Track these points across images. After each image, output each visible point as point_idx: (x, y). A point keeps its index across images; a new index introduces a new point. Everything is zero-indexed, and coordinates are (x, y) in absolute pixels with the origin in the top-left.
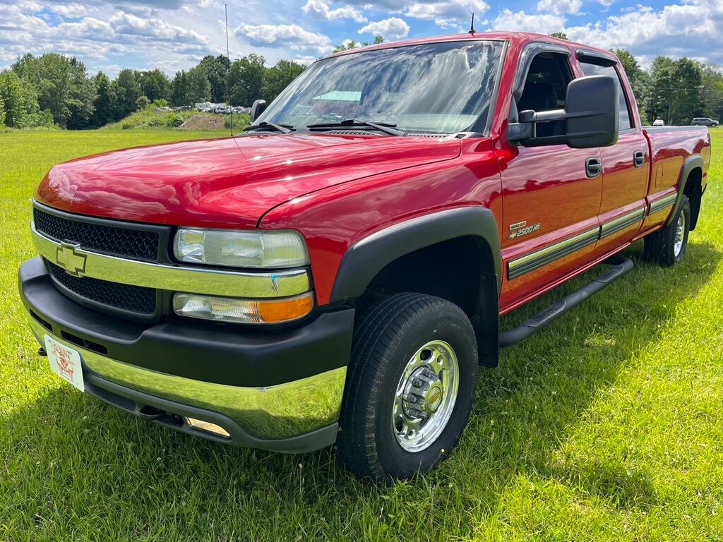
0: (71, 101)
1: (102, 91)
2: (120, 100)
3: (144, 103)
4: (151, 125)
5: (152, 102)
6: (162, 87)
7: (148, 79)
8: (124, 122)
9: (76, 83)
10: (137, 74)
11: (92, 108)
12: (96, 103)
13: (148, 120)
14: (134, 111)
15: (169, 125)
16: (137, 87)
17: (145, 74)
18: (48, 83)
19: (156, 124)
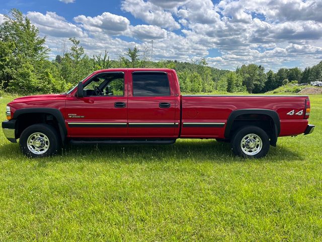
0: (256, 82)
1: (269, 78)
2: (277, 81)
3: (286, 82)
4: (286, 92)
5: (290, 82)
6: (297, 75)
7: (291, 72)
8: (275, 90)
9: (259, 75)
10: (286, 70)
11: (264, 85)
12: (266, 83)
13: (285, 89)
14: (281, 86)
15: (293, 92)
16: (285, 75)
17: (290, 70)
18: (248, 75)
19: (288, 91)
